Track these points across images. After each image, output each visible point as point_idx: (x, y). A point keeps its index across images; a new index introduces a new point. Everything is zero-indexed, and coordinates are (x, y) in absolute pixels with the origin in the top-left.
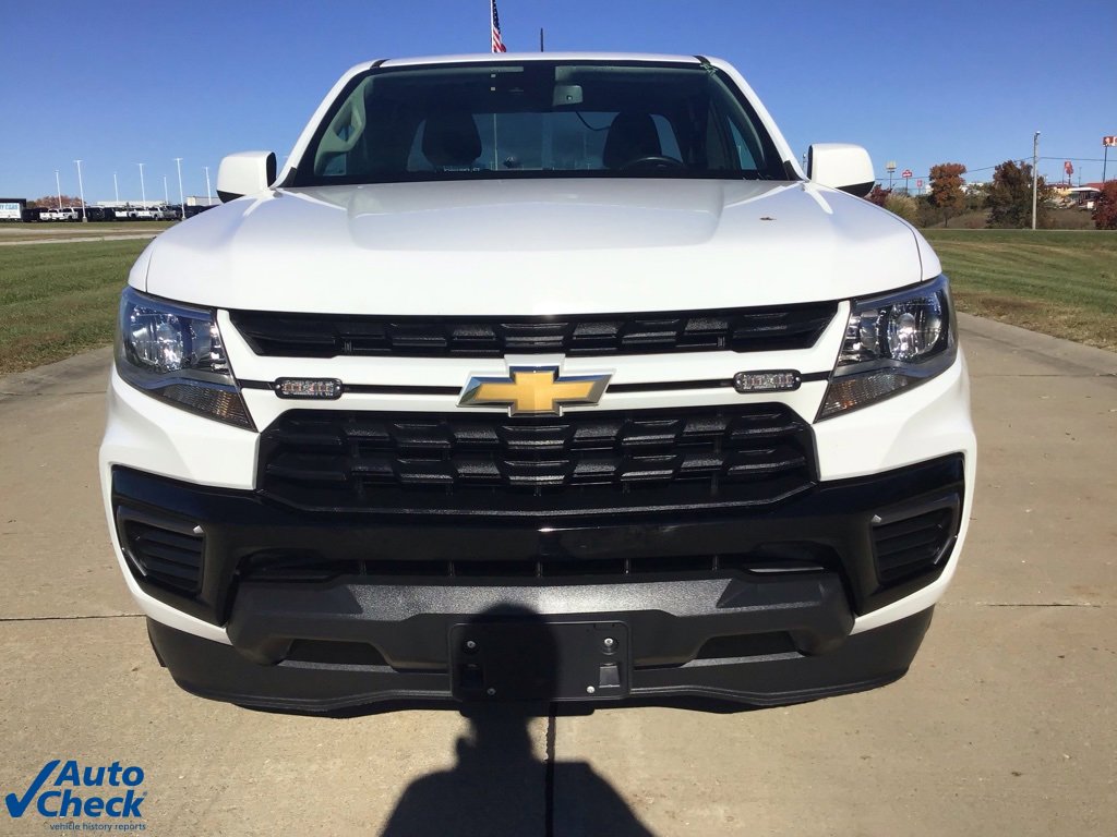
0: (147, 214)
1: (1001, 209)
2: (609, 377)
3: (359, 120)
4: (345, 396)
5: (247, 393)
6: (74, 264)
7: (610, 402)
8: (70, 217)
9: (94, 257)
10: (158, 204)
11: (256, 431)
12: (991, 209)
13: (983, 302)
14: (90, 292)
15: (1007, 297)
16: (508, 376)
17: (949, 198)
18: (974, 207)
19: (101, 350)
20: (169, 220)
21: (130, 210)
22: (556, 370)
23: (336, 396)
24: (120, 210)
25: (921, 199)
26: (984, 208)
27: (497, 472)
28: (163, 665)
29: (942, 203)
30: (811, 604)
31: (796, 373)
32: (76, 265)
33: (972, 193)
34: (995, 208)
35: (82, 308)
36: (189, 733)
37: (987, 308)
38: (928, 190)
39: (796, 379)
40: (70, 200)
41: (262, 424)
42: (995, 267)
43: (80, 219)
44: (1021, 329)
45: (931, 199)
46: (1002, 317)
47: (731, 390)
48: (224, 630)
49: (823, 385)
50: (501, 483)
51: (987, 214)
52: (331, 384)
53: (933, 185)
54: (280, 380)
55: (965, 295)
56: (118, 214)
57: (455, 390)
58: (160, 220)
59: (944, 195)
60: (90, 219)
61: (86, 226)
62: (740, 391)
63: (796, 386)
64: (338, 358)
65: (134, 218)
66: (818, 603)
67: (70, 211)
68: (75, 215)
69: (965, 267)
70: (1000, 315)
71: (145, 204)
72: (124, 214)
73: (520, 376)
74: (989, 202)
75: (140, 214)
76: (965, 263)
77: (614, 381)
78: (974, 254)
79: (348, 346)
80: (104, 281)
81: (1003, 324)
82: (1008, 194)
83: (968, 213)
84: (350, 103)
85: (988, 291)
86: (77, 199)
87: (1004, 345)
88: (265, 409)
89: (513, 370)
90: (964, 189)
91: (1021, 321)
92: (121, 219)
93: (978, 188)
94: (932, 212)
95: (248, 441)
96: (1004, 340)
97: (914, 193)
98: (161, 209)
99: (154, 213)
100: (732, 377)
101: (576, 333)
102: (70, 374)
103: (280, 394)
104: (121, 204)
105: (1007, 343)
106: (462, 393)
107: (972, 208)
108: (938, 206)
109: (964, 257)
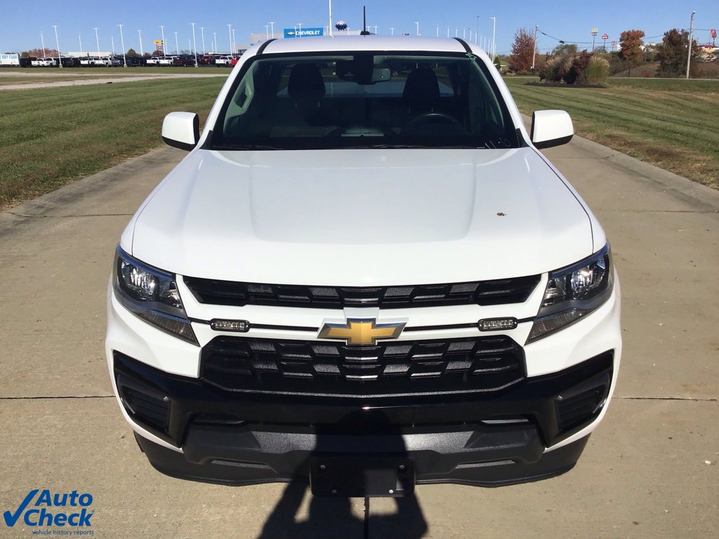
0: (101, 62)
1: (666, 62)
2: (405, 324)
3: (250, 92)
4: (251, 330)
5: (194, 325)
6: (57, 109)
7: (405, 336)
8: (51, 64)
9: (71, 103)
10: (107, 54)
11: (199, 346)
12: (660, 62)
13: (647, 151)
14: (69, 133)
15: (663, 145)
16: (346, 323)
17: (633, 54)
18: (648, 60)
19: (82, 180)
20: (116, 66)
21: (90, 60)
22: (373, 320)
23: (246, 330)
24: (84, 59)
25: (613, 54)
26: (655, 61)
27: (338, 371)
28: (142, 451)
29: (628, 58)
30: (520, 445)
31: (514, 319)
32: (60, 110)
33: (647, 50)
34: (662, 62)
35: (67, 147)
36: (158, 485)
37: (649, 155)
38: (618, 48)
39: (514, 323)
40: (50, 51)
41: (203, 344)
42: (657, 113)
43: (57, 66)
44: (670, 173)
45: (620, 54)
46: (659, 163)
47: (476, 330)
48: (181, 449)
49: (531, 324)
50: (340, 377)
51: (657, 65)
52: (243, 324)
53: (622, 45)
54: (214, 320)
55: (635, 144)
56: (82, 62)
57: (315, 329)
58: (110, 66)
59: (629, 52)
60: (64, 66)
61: (61, 70)
62: (481, 329)
63: (514, 327)
64: (247, 307)
65: (93, 65)
66: (524, 444)
67: (51, 60)
68: (54, 62)
69: (639, 114)
70: (657, 161)
71: (99, 54)
72: (86, 62)
73: (353, 325)
74: (659, 57)
75: (97, 62)
76: (638, 109)
77: (407, 326)
78: (646, 101)
79: (252, 298)
80: (78, 123)
81: (659, 168)
82: (672, 52)
83: (645, 64)
84: (245, 83)
85: (651, 140)
86: (55, 51)
87: (658, 184)
88: (205, 335)
89: (349, 320)
90: (642, 48)
91: (671, 166)
92: (85, 66)
93: (652, 47)
94: (620, 64)
95: (195, 352)
96: (659, 180)
97: (609, 50)
98: (110, 59)
99: (106, 61)
100: (477, 322)
101: (386, 295)
102: (63, 200)
103: (213, 328)
104: (84, 54)
105: (660, 183)
106: (320, 331)
107: (647, 60)
108: (625, 59)
109: (639, 104)
